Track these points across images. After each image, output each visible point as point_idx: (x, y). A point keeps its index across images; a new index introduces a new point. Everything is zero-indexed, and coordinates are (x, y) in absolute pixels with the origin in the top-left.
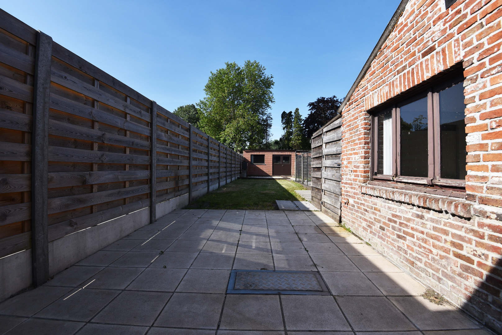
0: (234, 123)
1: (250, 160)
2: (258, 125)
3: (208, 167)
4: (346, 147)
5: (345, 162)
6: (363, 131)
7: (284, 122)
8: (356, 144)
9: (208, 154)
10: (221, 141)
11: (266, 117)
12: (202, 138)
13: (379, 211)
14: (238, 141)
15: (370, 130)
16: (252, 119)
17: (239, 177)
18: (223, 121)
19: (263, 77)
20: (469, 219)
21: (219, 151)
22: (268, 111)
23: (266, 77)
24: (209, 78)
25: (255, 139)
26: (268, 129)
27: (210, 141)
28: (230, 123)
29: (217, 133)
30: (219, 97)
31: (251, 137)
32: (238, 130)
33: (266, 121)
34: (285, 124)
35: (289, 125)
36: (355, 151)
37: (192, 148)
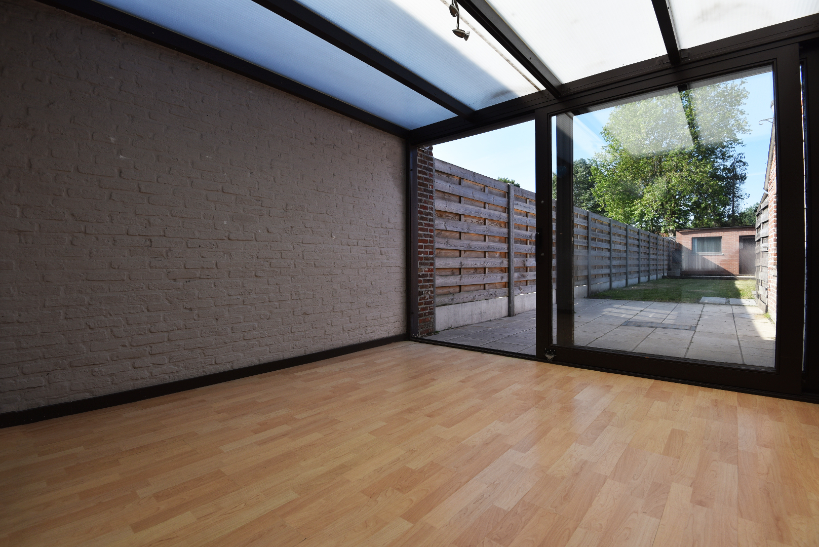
0: (660, 184)
1: (689, 247)
2: (712, 180)
3: (610, 258)
9: (610, 242)
10: (635, 217)
11: (733, 161)
12: (602, 224)
14: (670, 214)
17: (666, 275)
18: (638, 182)
21: (626, 237)
22: (736, 150)
25: (706, 208)
26: (737, 186)
27: (613, 224)
28: (653, 183)
29: (627, 203)
30: (629, 142)
31: (697, 204)
32: (669, 195)
33: (732, 169)
37: (591, 236)
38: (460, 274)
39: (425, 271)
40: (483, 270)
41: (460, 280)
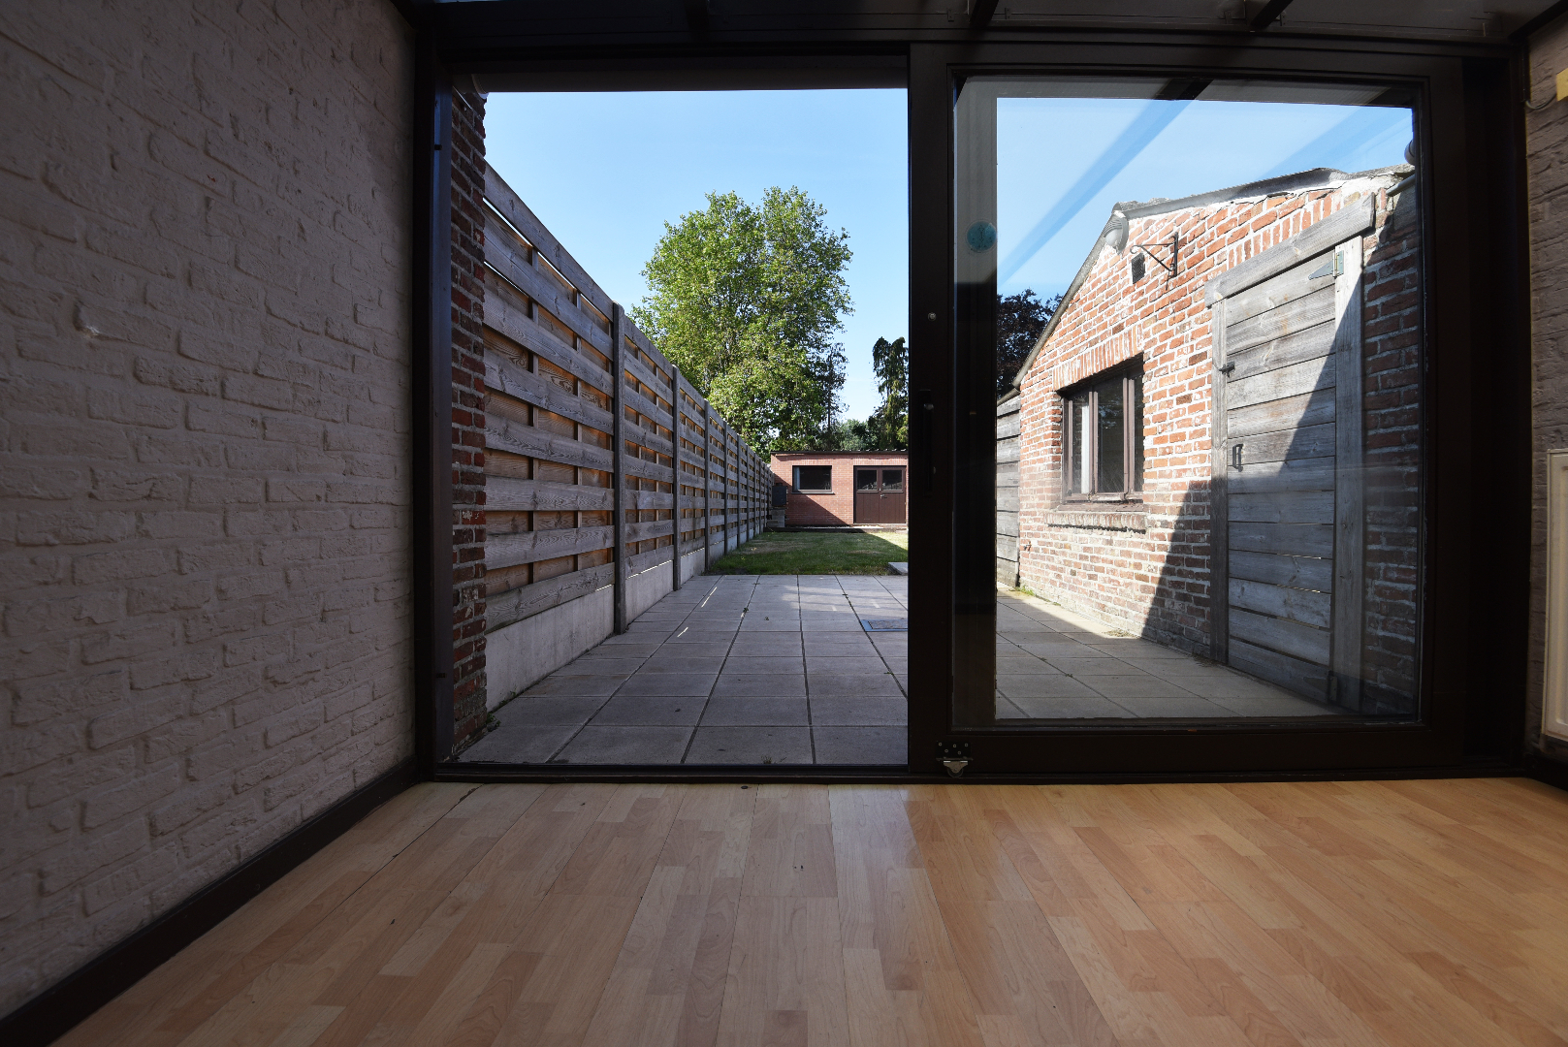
0: (736, 374)
1: (790, 481)
2: (805, 378)
4: (1027, 450)
5: (1025, 477)
6: (1050, 423)
7: (882, 371)
8: (1041, 445)
11: (829, 354)
13: (1070, 548)
14: (749, 427)
15: (1061, 423)
16: (788, 360)
18: (702, 369)
19: (817, 234)
20: (1144, 532)
22: (833, 337)
23: (828, 236)
24: (662, 241)
25: (796, 421)
26: (833, 391)
28: (725, 373)
30: (689, 298)
31: (784, 414)
33: (828, 365)
34: (885, 376)
35: (897, 378)
36: (1040, 457)
38: (531, 528)
39: (465, 522)
40: (571, 518)
41: (534, 546)
